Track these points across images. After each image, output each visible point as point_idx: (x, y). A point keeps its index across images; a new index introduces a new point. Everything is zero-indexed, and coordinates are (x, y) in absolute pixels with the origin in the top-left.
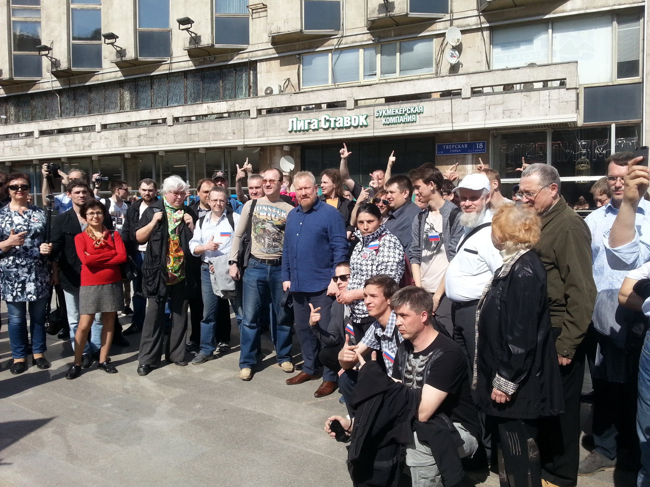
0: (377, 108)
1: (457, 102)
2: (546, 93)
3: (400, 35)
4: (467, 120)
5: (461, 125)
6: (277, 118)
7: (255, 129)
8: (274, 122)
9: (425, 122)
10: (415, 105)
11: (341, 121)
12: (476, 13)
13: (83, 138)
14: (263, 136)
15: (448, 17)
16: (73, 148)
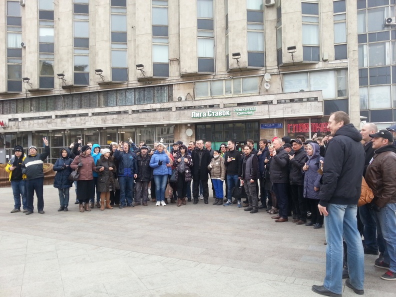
0: (235, 108)
1: (271, 106)
2: (309, 103)
3: (243, 76)
4: (275, 114)
5: (273, 116)
6: (186, 111)
7: (174, 116)
8: (184, 113)
9: (256, 115)
10: (252, 107)
11: (218, 113)
12: (277, 67)
13: (81, 120)
14: (179, 120)
15: (264, 68)
16: (75, 124)
